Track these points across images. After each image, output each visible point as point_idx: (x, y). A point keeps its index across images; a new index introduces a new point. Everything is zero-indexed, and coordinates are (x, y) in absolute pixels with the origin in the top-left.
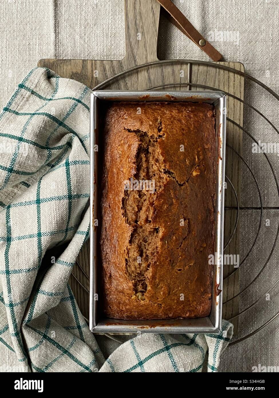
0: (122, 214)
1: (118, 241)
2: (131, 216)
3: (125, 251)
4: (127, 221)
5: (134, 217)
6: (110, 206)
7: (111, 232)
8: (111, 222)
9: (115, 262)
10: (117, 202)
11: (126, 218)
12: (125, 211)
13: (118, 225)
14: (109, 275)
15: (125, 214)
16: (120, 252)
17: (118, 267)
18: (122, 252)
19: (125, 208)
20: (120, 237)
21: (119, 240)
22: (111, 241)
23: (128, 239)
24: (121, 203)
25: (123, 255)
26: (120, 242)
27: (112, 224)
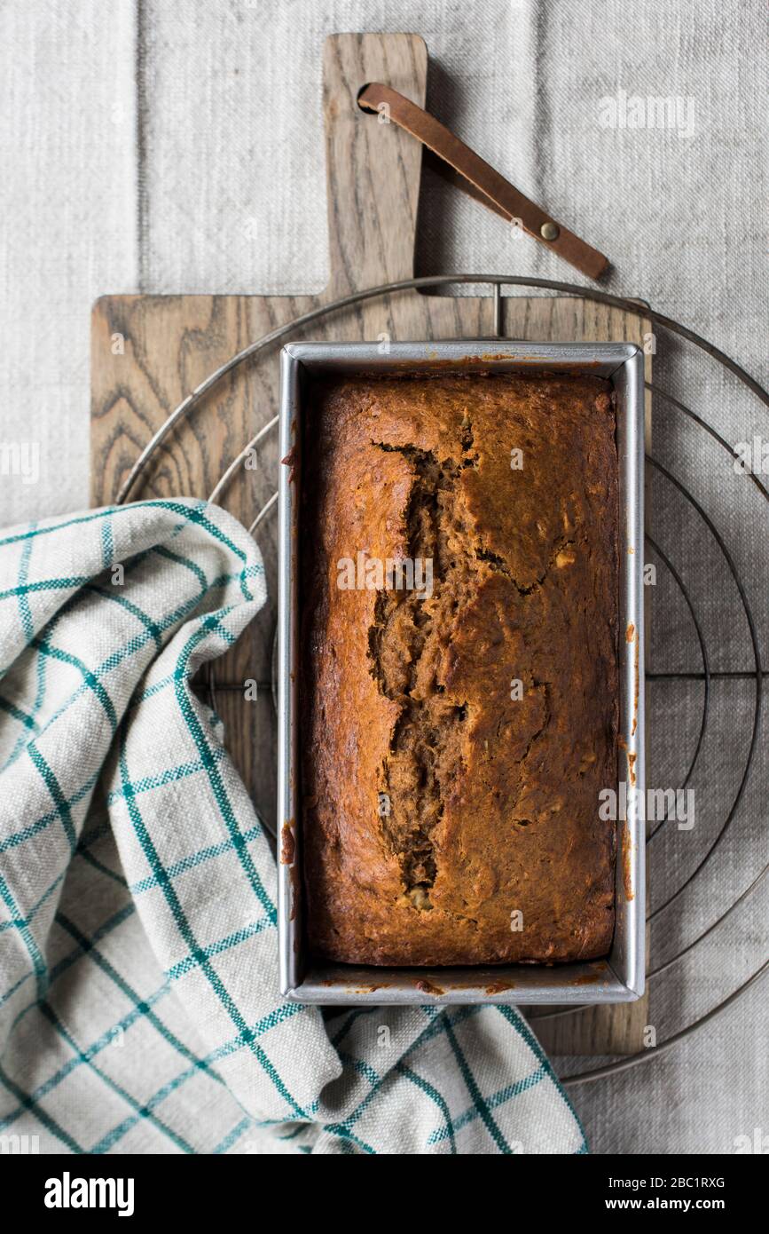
0: (370, 672)
1: (358, 745)
2: (394, 675)
3: (378, 770)
4: (384, 690)
5: (401, 678)
6: (333, 652)
7: (338, 721)
8: (337, 695)
9: (349, 806)
10: (354, 638)
11: (381, 682)
12: (378, 664)
13: (359, 702)
14: (332, 840)
15: (377, 672)
16: (365, 774)
17: (359, 817)
18: (369, 775)
19: (377, 654)
20: (365, 734)
21: (361, 742)
22: (337, 746)
23: (388, 736)
24: (366, 641)
25: (372, 782)
26: (364, 749)
27: (341, 701)
